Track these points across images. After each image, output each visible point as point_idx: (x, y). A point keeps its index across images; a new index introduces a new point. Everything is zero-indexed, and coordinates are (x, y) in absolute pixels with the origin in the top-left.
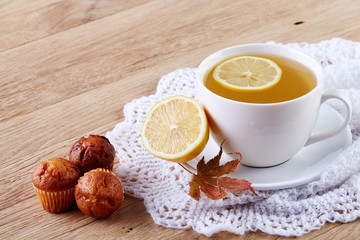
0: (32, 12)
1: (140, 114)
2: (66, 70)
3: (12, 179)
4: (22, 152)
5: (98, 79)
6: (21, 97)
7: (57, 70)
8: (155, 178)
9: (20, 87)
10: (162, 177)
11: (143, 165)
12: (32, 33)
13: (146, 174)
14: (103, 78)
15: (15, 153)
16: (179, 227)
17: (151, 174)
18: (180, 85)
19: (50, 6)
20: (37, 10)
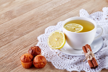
0: (2, 14)
1: (42, 39)
2: (17, 29)
3: (13, 60)
4: (13, 53)
5: (27, 31)
6: (7, 38)
7: (15, 30)
8: (52, 56)
9: (6, 35)
10: (54, 55)
11: (48, 53)
12: (4, 20)
13: (50, 55)
14: (28, 31)
15: (11, 53)
16: (62, 69)
17: (51, 55)
18: (51, 30)
19: (6, 12)
20: (3, 14)
